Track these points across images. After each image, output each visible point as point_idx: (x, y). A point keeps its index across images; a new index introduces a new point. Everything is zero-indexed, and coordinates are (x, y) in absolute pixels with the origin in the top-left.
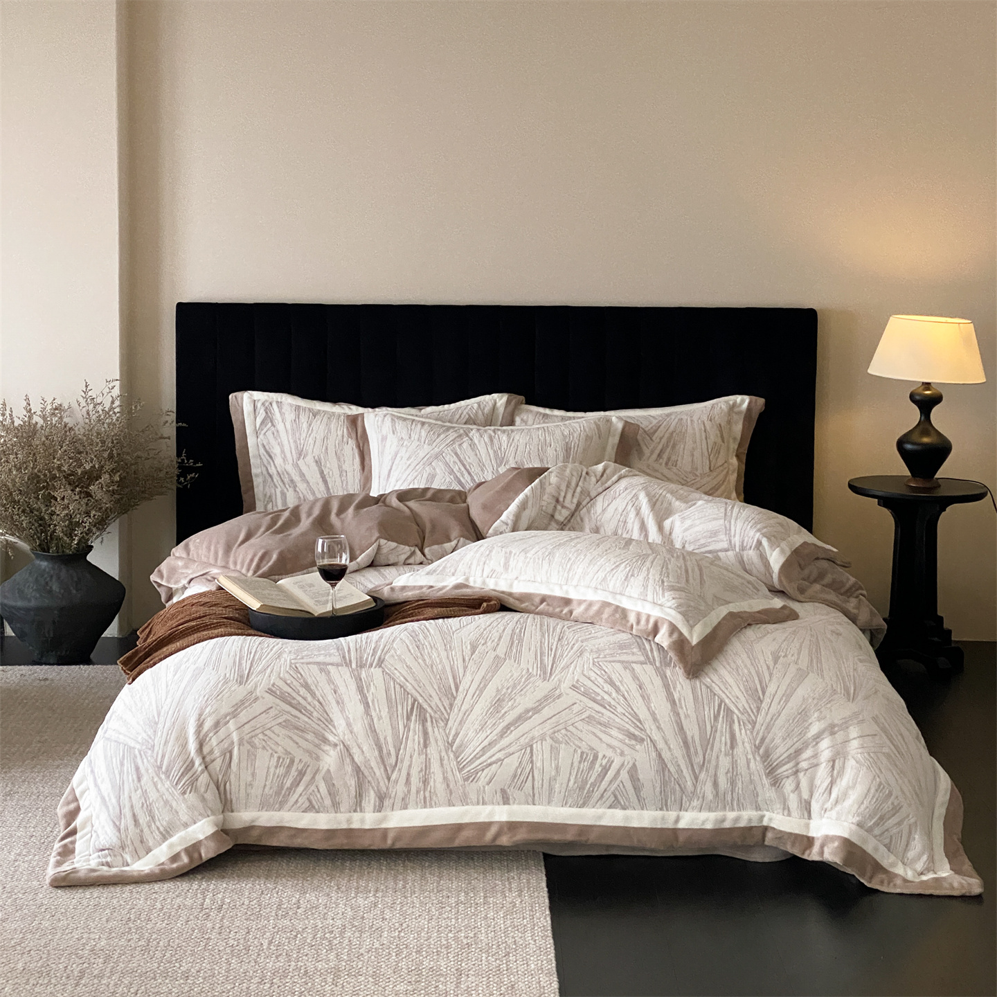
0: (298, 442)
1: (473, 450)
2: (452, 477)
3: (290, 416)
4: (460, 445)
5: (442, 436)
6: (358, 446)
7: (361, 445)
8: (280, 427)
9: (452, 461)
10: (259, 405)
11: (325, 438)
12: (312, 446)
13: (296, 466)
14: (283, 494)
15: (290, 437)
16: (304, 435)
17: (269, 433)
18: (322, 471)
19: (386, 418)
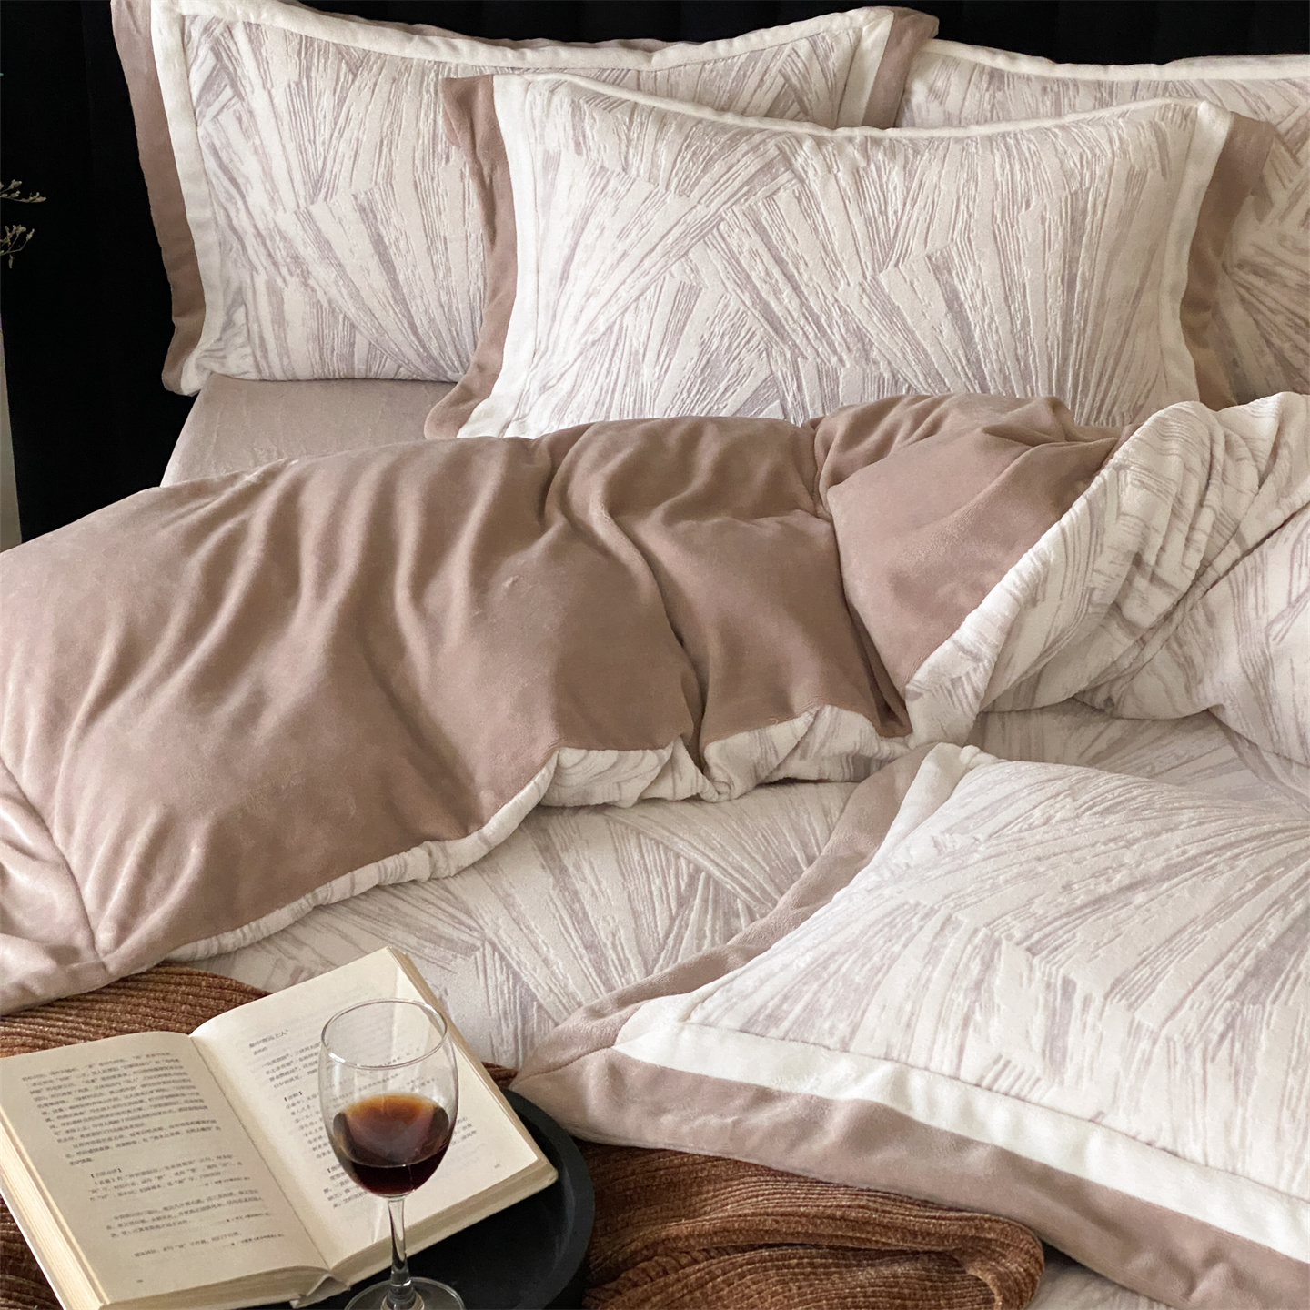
0: (310, 151)
1: (807, 214)
2: (746, 297)
3: (284, 71)
4: (770, 196)
5: (718, 168)
6: (479, 174)
7: (486, 171)
8: (258, 101)
9: (746, 248)
10: (195, 32)
11: (385, 142)
12: (348, 164)
13: (307, 218)
14: (274, 293)
15: (286, 135)
16: (324, 133)
17: (227, 119)
18: (379, 234)
19: (556, 99)
